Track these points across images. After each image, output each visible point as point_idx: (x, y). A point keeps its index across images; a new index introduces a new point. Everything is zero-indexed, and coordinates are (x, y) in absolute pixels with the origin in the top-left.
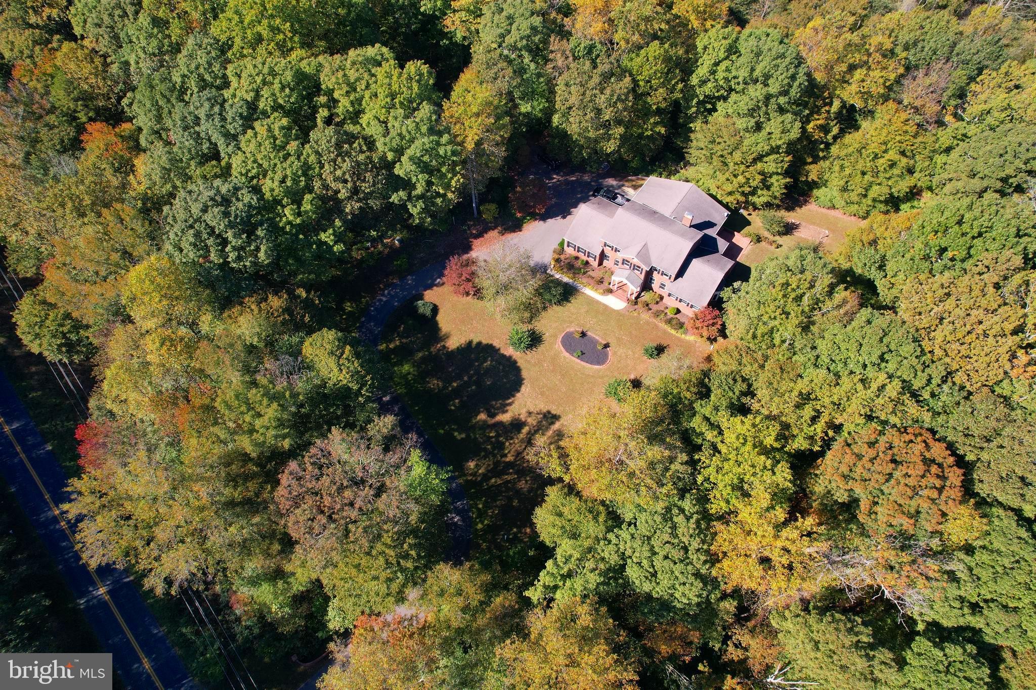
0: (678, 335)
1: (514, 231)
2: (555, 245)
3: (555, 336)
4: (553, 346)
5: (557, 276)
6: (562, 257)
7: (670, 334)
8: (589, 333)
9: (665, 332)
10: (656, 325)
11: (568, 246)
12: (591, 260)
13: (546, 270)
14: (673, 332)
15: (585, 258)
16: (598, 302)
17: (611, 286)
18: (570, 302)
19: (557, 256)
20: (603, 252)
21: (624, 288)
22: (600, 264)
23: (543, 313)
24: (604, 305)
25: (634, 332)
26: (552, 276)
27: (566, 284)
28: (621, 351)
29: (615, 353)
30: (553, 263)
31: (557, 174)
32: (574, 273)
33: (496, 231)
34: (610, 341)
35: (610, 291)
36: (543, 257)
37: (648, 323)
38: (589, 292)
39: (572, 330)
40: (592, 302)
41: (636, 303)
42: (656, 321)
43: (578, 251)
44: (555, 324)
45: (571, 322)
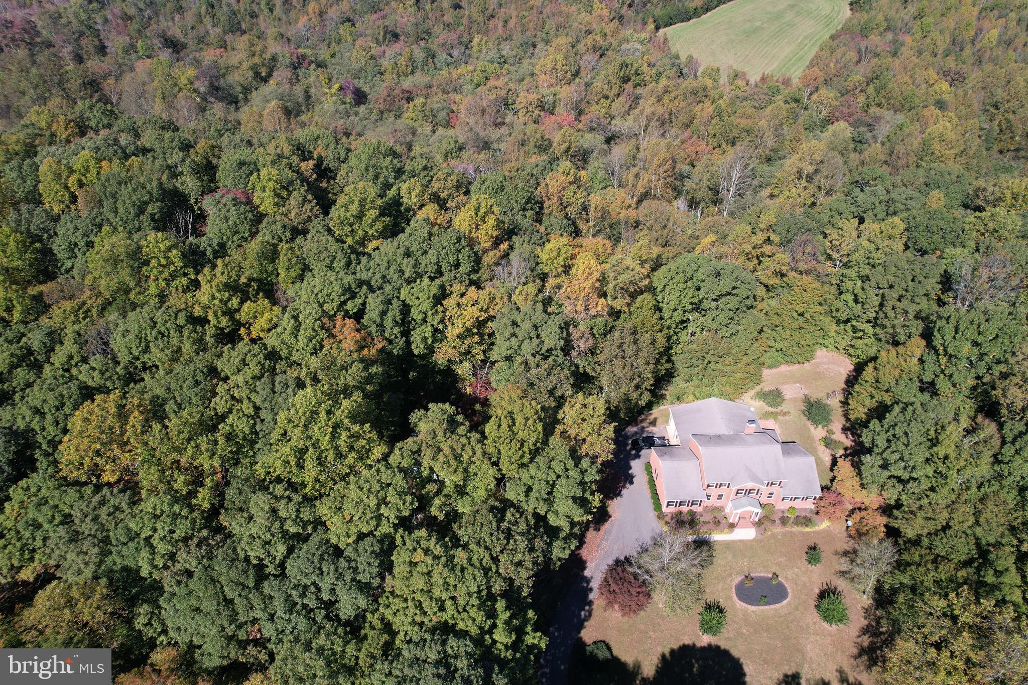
0: (813, 529)
1: (606, 521)
2: (652, 512)
3: (729, 598)
4: (736, 607)
6: (667, 518)
7: (808, 532)
8: (753, 574)
9: (803, 534)
10: (791, 532)
11: (668, 506)
12: (695, 507)
14: (807, 529)
15: (688, 509)
16: (734, 541)
17: (730, 521)
18: (716, 556)
19: (663, 521)
24: (740, 541)
25: (783, 549)
28: (790, 574)
29: (786, 578)
30: (665, 528)
32: (691, 528)
33: (591, 529)
34: (773, 570)
35: (733, 525)
36: (653, 530)
37: (784, 534)
38: (717, 537)
39: (737, 581)
40: (728, 545)
41: (762, 522)
42: (788, 529)
43: (679, 505)
44: (720, 586)
45: (730, 575)
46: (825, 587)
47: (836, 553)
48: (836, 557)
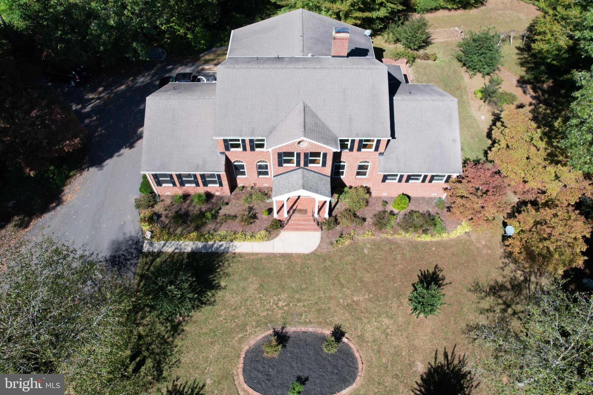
0: (434, 239)
2: (135, 194)
3: (227, 377)
5: (169, 249)
6: (158, 208)
7: (426, 243)
8: (290, 329)
9: (414, 246)
10: (391, 243)
11: (159, 184)
12: (213, 188)
13: (140, 250)
14: (426, 238)
15: (202, 190)
16: (270, 257)
17: (275, 215)
18: (218, 287)
19: (147, 213)
20: (228, 162)
21: (299, 206)
22: (233, 186)
23: (178, 341)
24: (284, 256)
25: (367, 277)
26: (159, 253)
27: (193, 255)
28: (370, 329)
29: (361, 339)
30: (146, 227)
31: (93, 90)
32: (197, 228)
34: (337, 320)
35: (279, 225)
36: (122, 227)
37: (376, 246)
38: (242, 246)
39: (253, 341)
40: (259, 264)
41: (336, 221)
42: (387, 235)
43: (182, 184)
44: (213, 352)
45: (243, 328)
46: (441, 359)
47: (477, 288)
48: (474, 297)
